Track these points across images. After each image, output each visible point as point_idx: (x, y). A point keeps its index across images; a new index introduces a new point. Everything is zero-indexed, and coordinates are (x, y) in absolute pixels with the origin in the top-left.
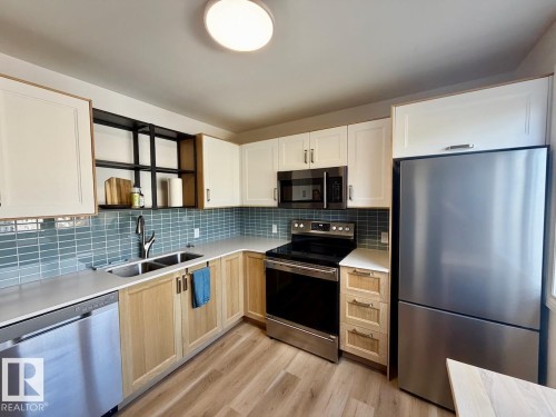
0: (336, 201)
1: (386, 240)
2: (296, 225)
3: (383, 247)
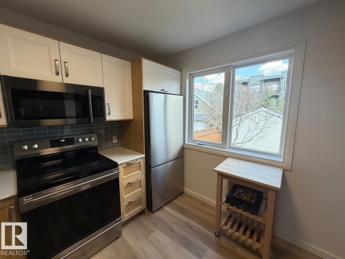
0: (99, 116)
1: (115, 141)
2: (26, 147)
3: (114, 146)
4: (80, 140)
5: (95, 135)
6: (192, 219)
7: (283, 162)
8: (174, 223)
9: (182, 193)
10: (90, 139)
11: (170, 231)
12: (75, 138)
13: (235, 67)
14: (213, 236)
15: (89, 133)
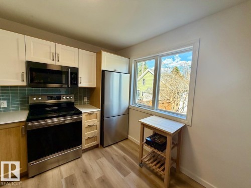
0: (74, 84)
1: (86, 100)
2: (35, 99)
3: (85, 103)
4: (64, 98)
5: (73, 95)
6: (127, 154)
7: (186, 120)
8: (115, 155)
9: (127, 139)
10: (70, 98)
11: (111, 159)
12: (62, 96)
13: (161, 56)
14: (138, 166)
15: (70, 94)
